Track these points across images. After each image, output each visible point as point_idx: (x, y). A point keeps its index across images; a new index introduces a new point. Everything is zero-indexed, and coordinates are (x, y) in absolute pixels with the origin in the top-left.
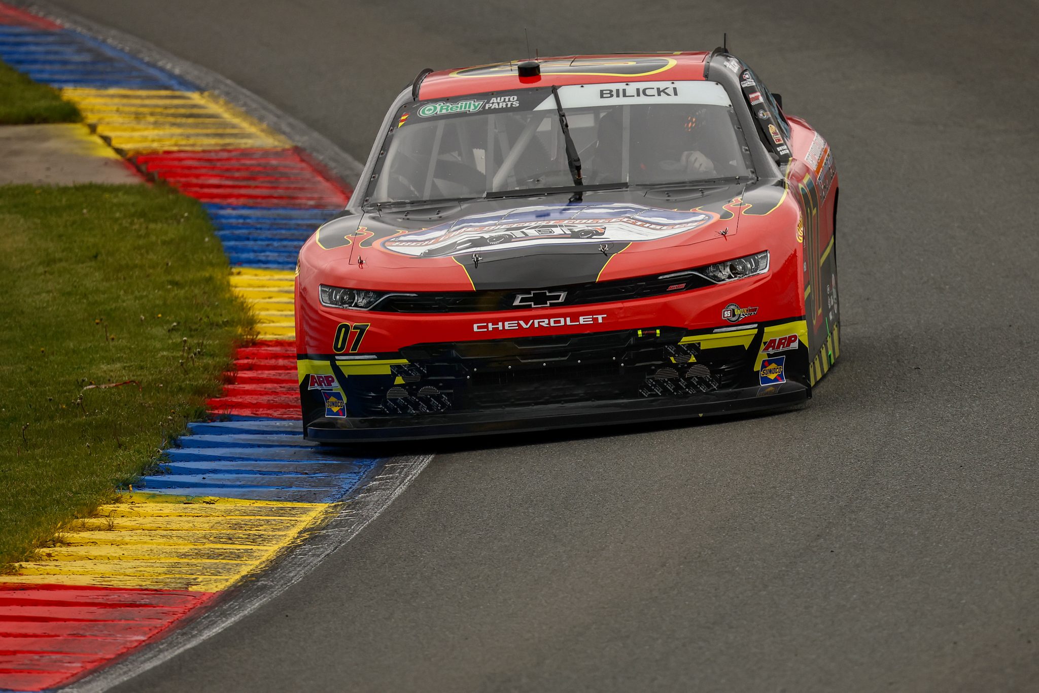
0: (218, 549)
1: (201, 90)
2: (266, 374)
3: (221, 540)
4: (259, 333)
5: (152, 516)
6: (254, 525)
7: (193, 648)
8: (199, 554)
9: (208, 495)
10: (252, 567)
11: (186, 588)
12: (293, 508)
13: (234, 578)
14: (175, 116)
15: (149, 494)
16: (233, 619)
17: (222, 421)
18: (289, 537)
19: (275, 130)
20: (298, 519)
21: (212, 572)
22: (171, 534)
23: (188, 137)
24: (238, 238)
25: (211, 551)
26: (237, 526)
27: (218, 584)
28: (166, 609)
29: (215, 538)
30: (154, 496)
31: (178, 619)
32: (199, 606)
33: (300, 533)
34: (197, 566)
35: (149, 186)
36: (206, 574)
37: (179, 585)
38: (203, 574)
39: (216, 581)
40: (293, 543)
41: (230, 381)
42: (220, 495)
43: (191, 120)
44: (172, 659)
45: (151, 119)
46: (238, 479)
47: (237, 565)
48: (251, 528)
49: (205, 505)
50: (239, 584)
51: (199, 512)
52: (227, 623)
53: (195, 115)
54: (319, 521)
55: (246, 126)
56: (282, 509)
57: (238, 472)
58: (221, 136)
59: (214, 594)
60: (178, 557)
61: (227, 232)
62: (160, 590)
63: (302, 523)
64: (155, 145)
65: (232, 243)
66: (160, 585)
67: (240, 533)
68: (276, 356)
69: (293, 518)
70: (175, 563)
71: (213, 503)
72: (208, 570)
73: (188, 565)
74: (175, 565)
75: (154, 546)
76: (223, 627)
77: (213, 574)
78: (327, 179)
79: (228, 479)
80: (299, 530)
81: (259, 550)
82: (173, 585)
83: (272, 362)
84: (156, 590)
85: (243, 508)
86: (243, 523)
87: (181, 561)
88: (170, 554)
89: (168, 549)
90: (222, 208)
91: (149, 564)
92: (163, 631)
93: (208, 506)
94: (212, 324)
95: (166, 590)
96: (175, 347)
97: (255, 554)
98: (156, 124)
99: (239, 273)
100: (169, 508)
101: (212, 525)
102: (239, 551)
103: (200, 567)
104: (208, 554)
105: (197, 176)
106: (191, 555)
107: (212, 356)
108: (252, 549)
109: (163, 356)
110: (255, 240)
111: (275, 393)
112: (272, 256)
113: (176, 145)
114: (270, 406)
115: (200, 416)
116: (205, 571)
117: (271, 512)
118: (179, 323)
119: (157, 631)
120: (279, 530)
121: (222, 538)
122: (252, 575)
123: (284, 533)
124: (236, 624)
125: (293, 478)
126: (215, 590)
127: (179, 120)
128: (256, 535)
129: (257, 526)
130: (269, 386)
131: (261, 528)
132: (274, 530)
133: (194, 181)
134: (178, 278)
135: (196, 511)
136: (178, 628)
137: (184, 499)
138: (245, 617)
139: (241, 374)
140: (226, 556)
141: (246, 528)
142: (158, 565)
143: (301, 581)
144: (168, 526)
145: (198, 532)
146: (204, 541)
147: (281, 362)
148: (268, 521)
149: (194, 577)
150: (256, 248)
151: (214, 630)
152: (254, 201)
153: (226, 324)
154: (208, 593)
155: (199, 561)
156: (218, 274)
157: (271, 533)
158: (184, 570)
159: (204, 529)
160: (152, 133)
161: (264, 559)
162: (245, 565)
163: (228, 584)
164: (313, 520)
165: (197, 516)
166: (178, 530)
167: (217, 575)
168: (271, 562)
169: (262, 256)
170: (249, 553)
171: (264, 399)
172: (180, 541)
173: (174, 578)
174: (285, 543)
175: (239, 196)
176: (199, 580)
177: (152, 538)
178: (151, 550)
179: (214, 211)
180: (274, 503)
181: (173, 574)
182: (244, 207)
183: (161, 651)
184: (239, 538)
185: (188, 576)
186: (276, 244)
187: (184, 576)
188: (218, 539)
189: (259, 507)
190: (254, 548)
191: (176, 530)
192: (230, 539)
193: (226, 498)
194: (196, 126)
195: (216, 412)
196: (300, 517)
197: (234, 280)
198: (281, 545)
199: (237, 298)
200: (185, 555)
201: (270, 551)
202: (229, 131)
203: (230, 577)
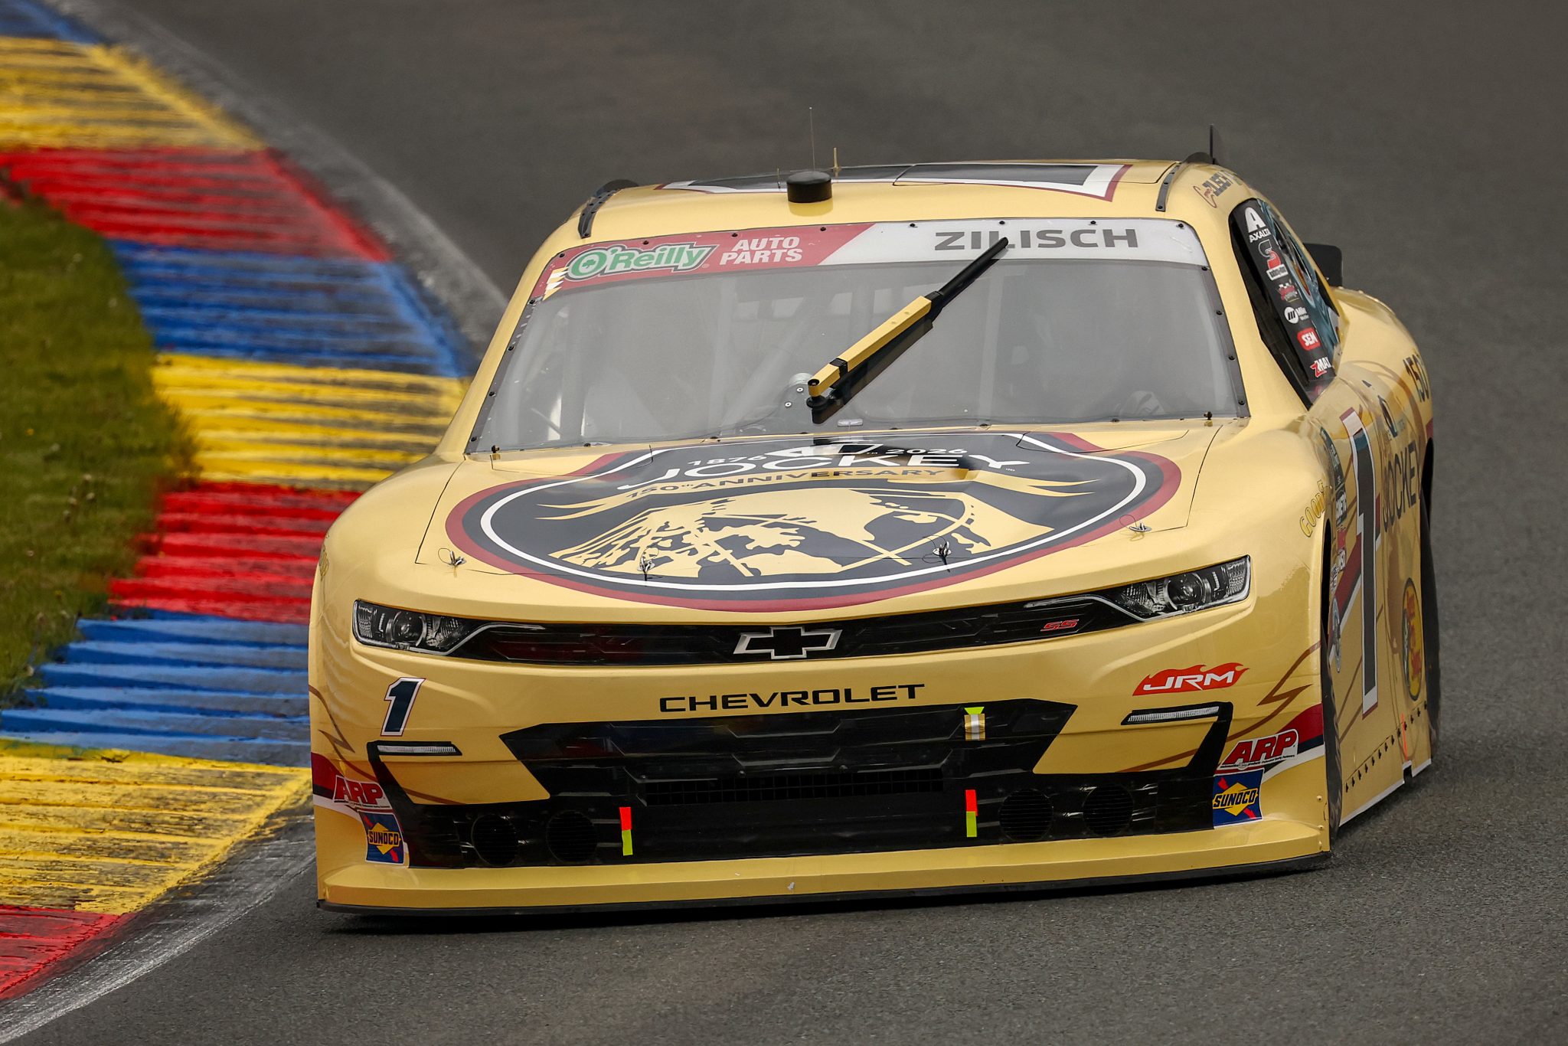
0: (128, 841)
1: (107, 42)
2: (213, 540)
3: (133, 825)
4: (201, 469)
5: (13, 779)
6: (191, 801)
7: (83, 1010)
8: (94, 849)
9: (110, 746)
10: (185, 874)
11: (71, 906)
12: (259, 775)
13: (154, 892)
14: (62, 86)
15: (9, 741)
16: (152, 962)
17: (136, 618)
18: (252, 823)
19: (235, 117)
20: (268, 793)
21: (116, 879)
22: (45, 812)
23: (83, 122)
24: (169, 303)
25: (115, 844)
26: (162, 802)
27: (126, 901)
28: (36, 940)
29: (121, 820)
30: (15, 745)
31: (55, 959)
32: (92, 937)
33: (270, 817)
34: (90, 869)
35: (14, 206)
36: (106, 883)
37: (59, 901)
38: (100, 883)
39: (122, 895)
40: (257, 834)
41: (150, 549)
42: (130, 747)
43: (88, 96)
44: (45, 1026)
45: (18, 90)
46: (163, 721)
47: (159, 869)
48: (186, 806)
49: (105, 763)
50: (164, 903)
51: (95, 775)
52: (141, 969)
53: (98, 85)
54: (304, 799)
55: (184, 108)
56: (239, 775)
57: (163, 708)
58: (142, 123)
59: (119, 917)
60: (57, 851)
61: (147, 292)
62: (26, 908)
63: (273, 801)
64: (25, 136)
65: (157, 312)
66: (26, 899)
67: (166, 815)
68: (231, 510)
69: (258, 792)
70: (52, 862)
71: (118, 762)
72: (110, 876)
73: (74, 865)
74: (52, 866)
75: (15, 832)
76: (134, 976)
77: (117, 884)
78: (326, 202)
79: (146, 721)
80: (268, 813)
81: (198, 845)
82: (47, 900)
83: (227, 520)
84: (18, 908)
85: (172, 771)
86: (171, 796)
87: (62, 858)
88: (43, 846)
89: (40, 837)
90: (141, 248)
91: (7, 862)
92: (29, 979)
93: (110, 765)
94: (121, 451)
95: (36, 908)
96: (58, 487)
97: (192, 852)
98: (29, 101)
99: (169, 364)
100: (41, 766)
101: (116, 798)
102: (163, 846)
103: (96, 870)
104: (109, 848)
105: (99, 191)
106: (80, 849)
107: (119, 505)
108: (186, 843)
109: (35, 504)
110: (198, 306)
111: (229, 573)
112: (227, 335)
113: (61, 135)
114: (219, 596)
115: (97, 607)
116: (103, 877)
117: (221, 780)
118: (63, 447)
119: (19, 978)
120: (233, 811)
121: (134, 822)
122: (187, 888)
123: (242, 817)
124: (157, 971)
125: (259, 722)
126: (120, 912)
127: (68, 94)
128: (194, 819)
129: (196, 803)
130: (219, 561)
131: (203, 806)
132: (224, 811)
133: (92, 199)
134: (62, 368)
135: (89, 773)
136: (55, 974)
137: (69, 752)
138: (173, 959)
139: (171, 539)
140: (141, 854)
141: (176, 806)
142: (22, 864)
143: (271, 902)
144: (40, 798)
145: (92, 810)
146: (104, 825)
147: (241, 521)
148: (214, 795)
149: (85, 887)
150: (198, 320)
151: (119, 981)
152: (198, 238)
153: (143, 451)
154: (108, 916)
155: (94, 860)
156: (131, 364)
157: (219, 816)
158: (67, 874)
159: (103, 804)
160: (20, 115)
161: (206, 860)
162: (174, 869)
163: (144, 901)
164: (294, 797)
165: (92, 783)
166: (58, 805)
167: (124, 886)
168: (220, 865)
169: (209, 336)
170: (182, 851)
171: (209, 584)
172: (62, 825)
173: (51, 888)
174: (243, 834)
175: (171, 230)
176: (93, 893)
177: (13, 817)
178: (10, 838)
179: (126, 253)
180: (226, 764)
181: (48, 880)
182: (179, 248)
183: (25, 1012)
184: (163, 822)
185: (75, 886)
186: (234, 315)
187: (66, 885)
188: (127, 824)
189: (200, 771)
190: (191, 840)
191: (53, 805)
192: (149, 824)
193: (142, 753)
194: (96, 105)
195: (126, 602)
196: (270, 790)
197: (160, 374)
198: (237, 837)
199: (164, 406)
200: (69, 849)
201: (217, 847)
202: (154, 115)
203: (148, 889)
